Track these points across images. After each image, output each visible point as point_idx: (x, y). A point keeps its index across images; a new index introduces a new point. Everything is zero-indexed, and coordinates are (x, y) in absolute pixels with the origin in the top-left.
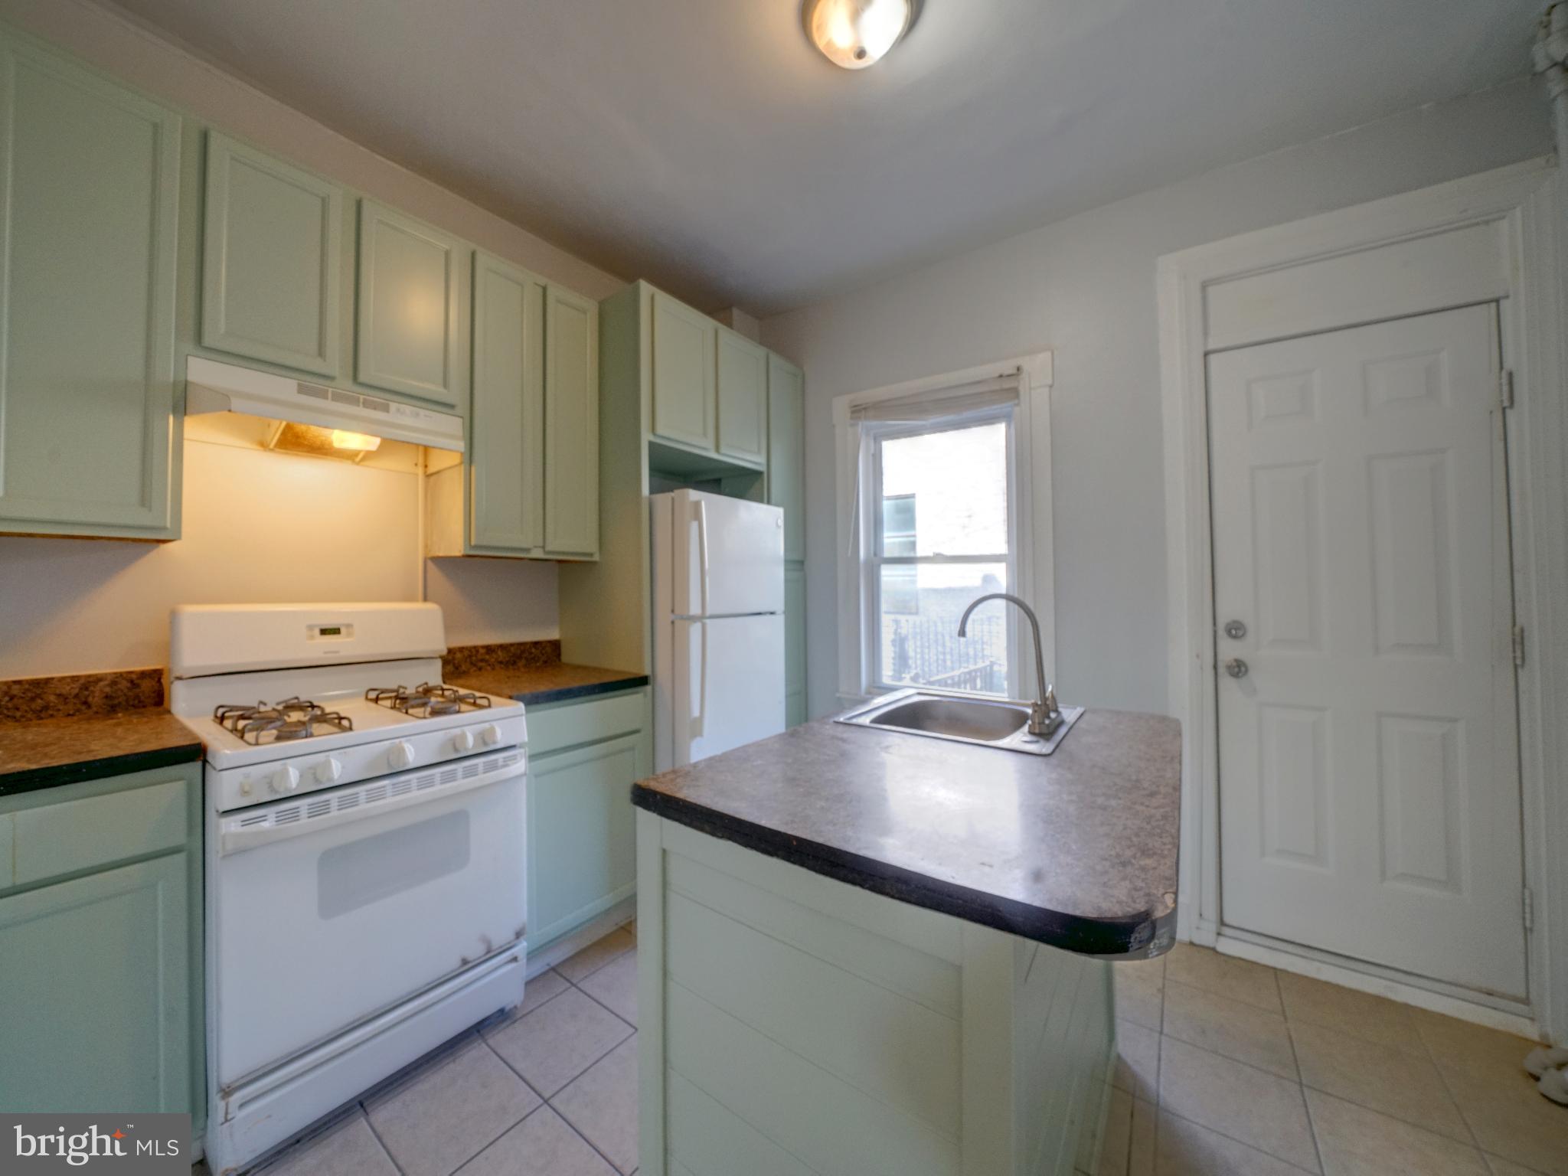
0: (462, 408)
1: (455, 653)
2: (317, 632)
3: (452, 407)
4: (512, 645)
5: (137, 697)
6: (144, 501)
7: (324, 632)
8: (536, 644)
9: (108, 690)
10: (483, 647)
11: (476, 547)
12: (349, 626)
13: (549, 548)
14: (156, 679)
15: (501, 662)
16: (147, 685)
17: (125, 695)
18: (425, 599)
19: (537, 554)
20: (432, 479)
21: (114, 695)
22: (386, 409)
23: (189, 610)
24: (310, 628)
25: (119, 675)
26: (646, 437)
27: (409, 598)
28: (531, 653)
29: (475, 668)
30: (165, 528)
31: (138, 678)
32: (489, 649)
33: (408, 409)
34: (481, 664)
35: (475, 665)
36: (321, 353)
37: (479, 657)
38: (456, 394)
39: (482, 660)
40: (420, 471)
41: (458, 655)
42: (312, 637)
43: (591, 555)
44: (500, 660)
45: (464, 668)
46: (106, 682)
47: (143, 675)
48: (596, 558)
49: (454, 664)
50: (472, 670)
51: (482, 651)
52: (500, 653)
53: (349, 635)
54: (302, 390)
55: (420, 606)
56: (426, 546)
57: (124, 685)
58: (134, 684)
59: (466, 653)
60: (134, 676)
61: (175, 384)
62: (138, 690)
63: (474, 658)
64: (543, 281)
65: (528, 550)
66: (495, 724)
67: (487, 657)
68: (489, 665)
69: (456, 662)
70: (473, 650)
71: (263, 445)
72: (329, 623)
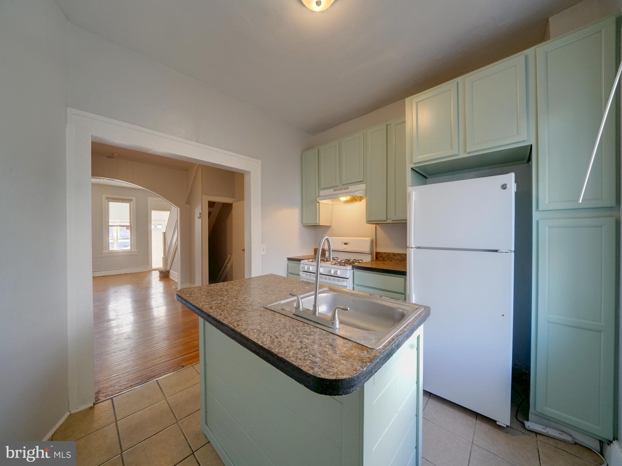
0: (365, 181)
1: (383, 254)
2: (344, 244)
3: (362, 181)
7: (345, 244)
10: (392, 253)
12: (349, 243)
15: (398, 260)
22: (348, 188)
24: (343, 242)
29: (389, 260)
30: (317, 223)
32: (394, 254)
33: (352, 187)
34: (392, 259)
37: (391, 256)
39: (392, 258)
41: (384, 255)
42: (342, 245)
45: (386, 259)
49: (383, 258)
50: (388, 260)
51: (392, 255)
52: (398, 256)
53: (349, 245)
55: (365, 239)
59: (386, 254)
67: (393, 257)
68: (394, 260)
69: (383, 257)
72: (346, 242)
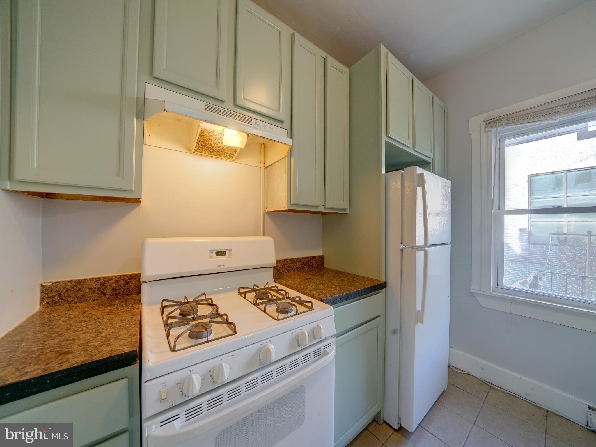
0: (287, 125)
2: (214, 254)
3: (281, 122)
4: (302, 258)
5: (128, 289)
6: (120, 172)
7: (218, 254)
8: (313, 257)
9: (114, 285)
10: (290, 260)
11: (293, 204)
12: (230, 250)
13: (327, 206)
14: (138, 279)
15: (298, 268)
16: (132, 282)
17: (122, 288)
18: (264, 235)
19: (321, 209)
20: (268, 169)
21: (117, 288)
22: (250, 122)
23: (150, 241)
24: (211, 251)
25: (119, 277)
26: (384, 138)
27: (256, 234)
28: (311, 263)
29: (286, 271)
30: (132, 191)
31: (129, 279)
32: (293, 261)
33: (260, 123)
34: (289, 269)
35: (286, 269)
36: (217, 86)
37: (288, 265)
38: (284, 115)
39: (289, 267)
40: (262, 165)
41: (279, 264)
42: (212, 257)
43: (345, 210)
44: (297, 266)
45: (281, 271)
46: (113, 281)
47: (131, 277)
48: (347, 212)
51: (289, 262)
53: (230, 255)
54: (207, 108)
55: (261, 238)
56: (264, 206)
57: (122, 282)
58: (126, 282)
59: (282, 263)
60: (127, 278)
61: (138, 99)
62: (129, 285)
63: (286, 266)
64: (324, 54)
65: (317, 207)
66: (319, 323)
67: (292, 265)
68: (292, 269)
69: (278, 268)
70: (285, 261)
71: (189, 150)
72: (220, 248)
